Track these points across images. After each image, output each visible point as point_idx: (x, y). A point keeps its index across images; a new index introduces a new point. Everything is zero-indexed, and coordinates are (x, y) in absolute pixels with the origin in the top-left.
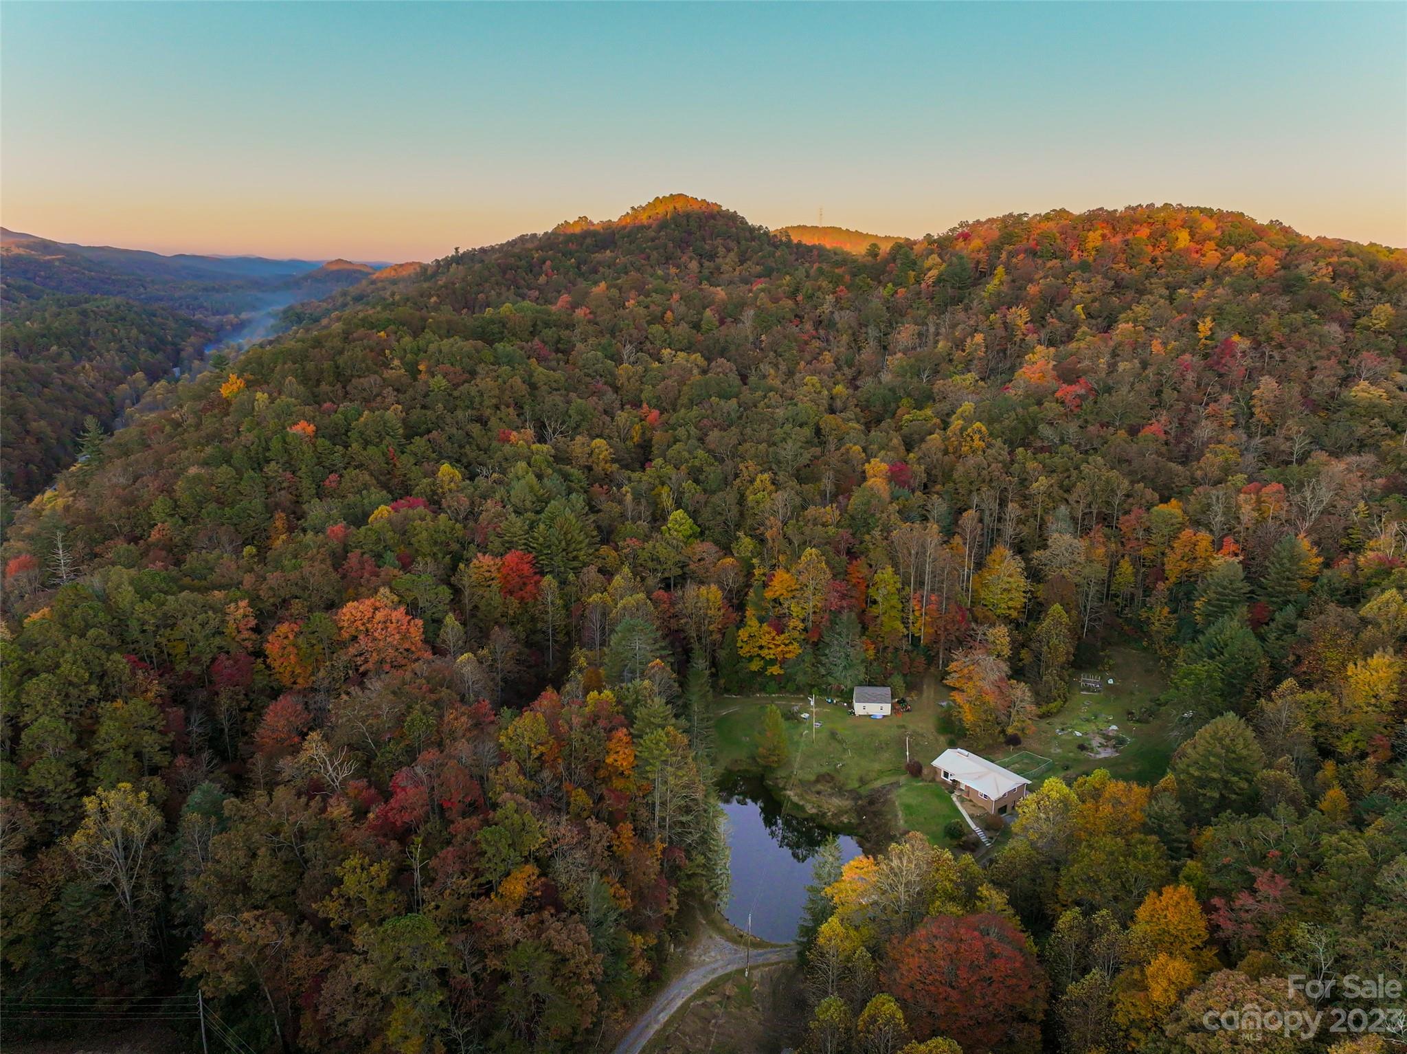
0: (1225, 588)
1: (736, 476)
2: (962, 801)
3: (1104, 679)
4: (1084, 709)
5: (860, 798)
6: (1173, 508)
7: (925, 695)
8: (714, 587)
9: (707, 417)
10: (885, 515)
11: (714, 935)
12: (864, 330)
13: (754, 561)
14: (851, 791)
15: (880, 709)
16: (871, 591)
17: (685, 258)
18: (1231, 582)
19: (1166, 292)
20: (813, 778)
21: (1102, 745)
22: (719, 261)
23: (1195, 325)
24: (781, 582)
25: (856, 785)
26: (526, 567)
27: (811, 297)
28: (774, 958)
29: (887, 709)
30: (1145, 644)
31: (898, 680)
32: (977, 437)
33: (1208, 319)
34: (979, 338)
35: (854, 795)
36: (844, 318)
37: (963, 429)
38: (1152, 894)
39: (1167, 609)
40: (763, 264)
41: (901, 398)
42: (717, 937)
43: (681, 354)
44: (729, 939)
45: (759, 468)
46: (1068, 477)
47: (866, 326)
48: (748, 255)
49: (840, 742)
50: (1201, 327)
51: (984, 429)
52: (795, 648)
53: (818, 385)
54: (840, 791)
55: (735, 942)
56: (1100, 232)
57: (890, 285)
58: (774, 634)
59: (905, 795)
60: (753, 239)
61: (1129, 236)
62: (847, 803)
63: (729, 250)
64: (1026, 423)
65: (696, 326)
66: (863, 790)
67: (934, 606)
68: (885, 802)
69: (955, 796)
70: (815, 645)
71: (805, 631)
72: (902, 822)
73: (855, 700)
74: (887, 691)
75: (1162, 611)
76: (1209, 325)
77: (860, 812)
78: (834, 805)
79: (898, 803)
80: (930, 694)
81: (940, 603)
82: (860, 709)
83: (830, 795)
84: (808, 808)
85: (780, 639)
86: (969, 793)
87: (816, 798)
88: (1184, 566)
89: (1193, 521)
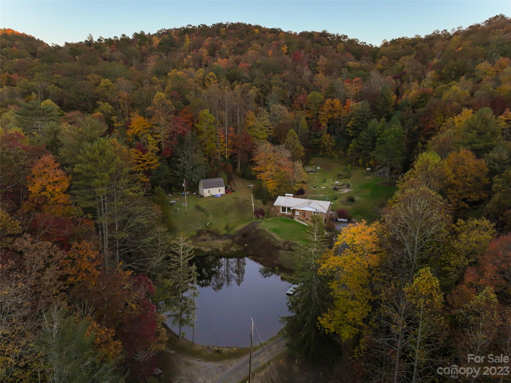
0: (364, 112)
2: (302, 220)
3: (316, 168)
4: (316, 179)
14: (224, 235)
15: (219, 191)
16: (198, 126)
18: (366, 109)
19: (260, 45)
24: (138, 123)
25: (225, 232)
29: (223, 190)
31: (223, 174)
32: (211, 79)
33: (285, 46)
34: (190, 57)
35: (227, 236)
37: (203, 77)
39: (329, 135)
44: (209, 359)
49: (204, 211)
50: (283, 48)
51: (214, 75)
52: (156, 163)
54: (216, 236)
55: (215, 359)
56: (224, 29)
57: (138, 46)
58: (141, 153)
59: (267, 226)
62: (229, 241)
64: (230, 77)
66: (232, 233)
67: (232, 134)
68: (257, 232)
69: (296, 219)
70: (168, 159)
71: (159, 153)
72: (278, 238)
73: (201, 189)
74: (221, 179)
75: (326, 136)
76: (286, 48)
77: (240, 243)
78: (219, 244)
79: (266, 229)
80: (239, 184)
81: (235, 131)
82: (206, 192)
83: (213, 239)
84: (203, 249)
85: (145, 157)
86: (304, 216)
87: (204, 243)
88: (330, 116)
89: (326, 97)
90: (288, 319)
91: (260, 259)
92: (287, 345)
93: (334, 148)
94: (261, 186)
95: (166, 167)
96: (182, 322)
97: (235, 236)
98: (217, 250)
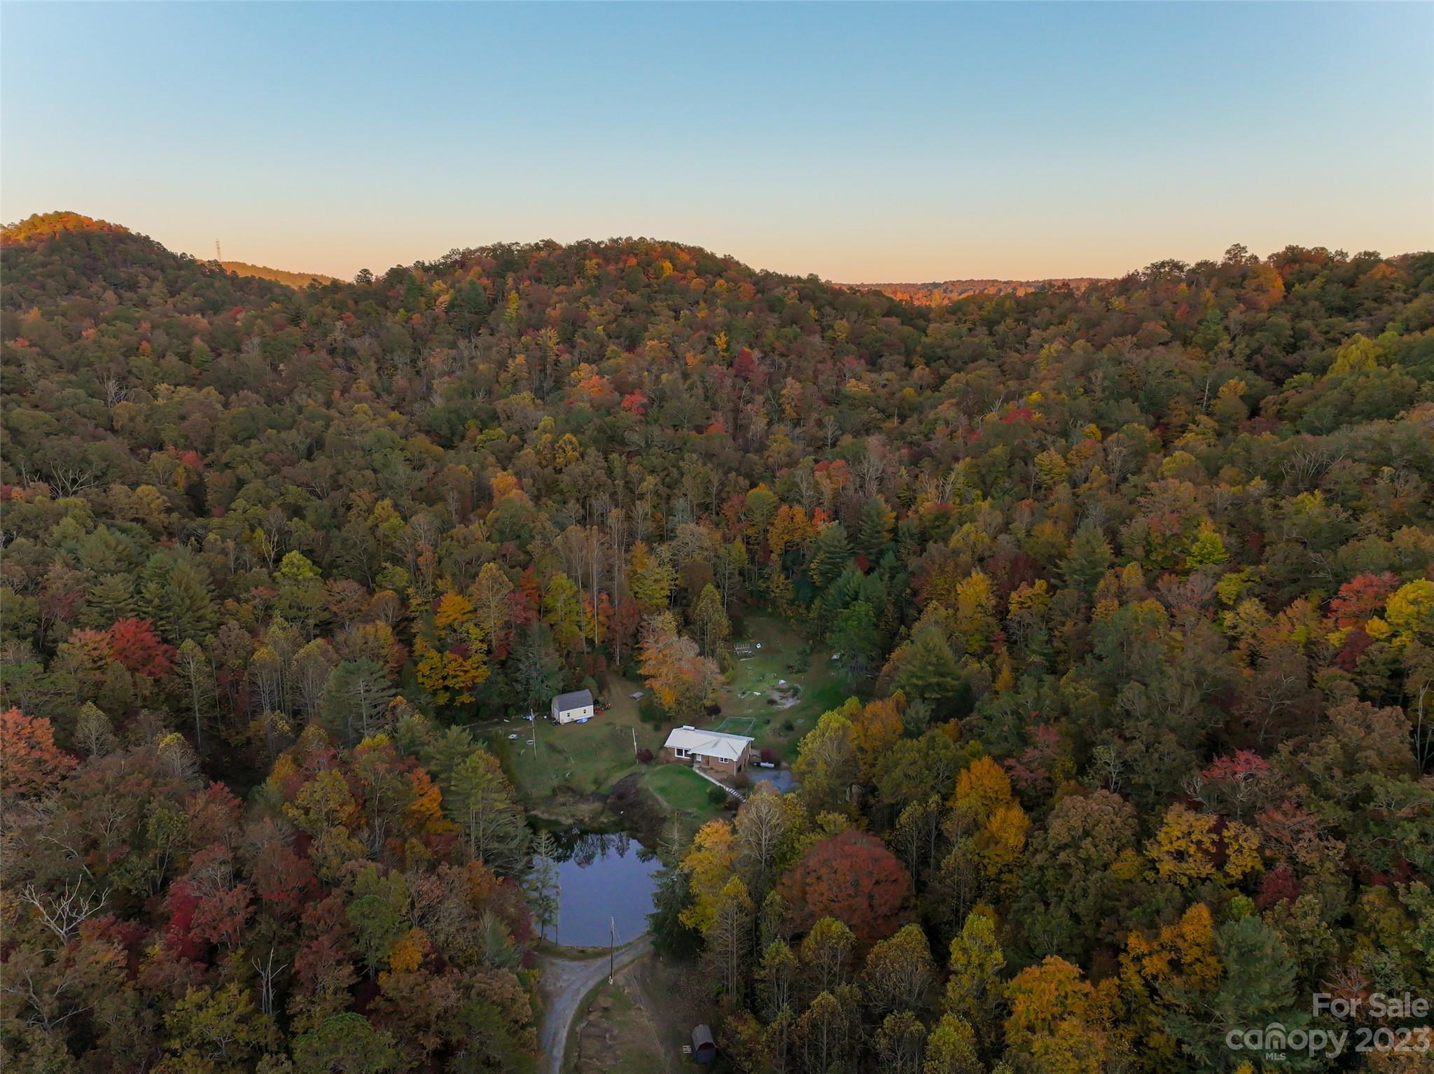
0: (836, 547)
1: (349, 508)
2: (704, 771)
3: (753, 647)
4: (750, 673)
5: (608, 797)
6: (763, 490)
7: (613, 691)
8: (381, 624)
9: (271, 451)
10: (538, 524)
11: (555, 961)
12: (388, 356)
13: (410, 591)
14: (592, 794)
15: (584, 713)
16: (548, 600)
17: (94, 289)
18: (839, 541)
19: (672, 314)
20: (549, 793)
21: (783, 698)
22: (143, 291)
23: (711, 341)
24: (452, 605)
25: (593, 788)
26: (148, 636)
27: (317, 324)
28: (626, 959)
29: (590, 711)
30: (770, 610)
31: (590, 681)
32: (569, 448)
33: (722, 334)
34: (520, 359)
35: (597, 796)
36: (363, 345)
37: (553, 443)
38: (963, 771)
39: (783, 576)
40: (201, 296)
41: (466, 419)
42: (558, 961)
43: (183, 390)
44: (573, 959)
45: (375, 495)
46: (668, 475)
47: (392, 352)
48: (180, 284)
49: (560, 752)
50: (717, 340)
51: (574, 439)
52: (484, 671)
53: (370, 413)
54: (581, 796)
55: (579, 959)
56: (594, 261)
57: (402, 310)
58: (460, 660)
59: (651, 781)
60: (180, 268)
61: (621, 265)
62: (597, 806)
63: (153, 279)
64: (605, 432)
65: (185, 357)
66: (604, 789)
67: (606, 604)
68: (638, 792)
69: (696, 769)
70: (503, 664)
71: (489, 652)
72: (665, 804)
73: (555, 710)
74: (586, 693)
75: (778, 579)
76: (724, 339)
77: (615, 809)
78: (585, 810)
79: (651, 789)
80: (617, 689)
81: (611, 601)
82: (563, 717)
83: (575, 803)
84: (563, 820)
85: (468, 665)
86: (708, 763)
87: (563, 810)
88: (787, 537)
89: (783, 500)
90: (652, 916)
91: (639, 835)
92: (653, 943)
93: (791, 602)
94: (652, 702)
95: (500, 678)
96: (544, 922)
97: (607, 797)
98: (581, 821)
